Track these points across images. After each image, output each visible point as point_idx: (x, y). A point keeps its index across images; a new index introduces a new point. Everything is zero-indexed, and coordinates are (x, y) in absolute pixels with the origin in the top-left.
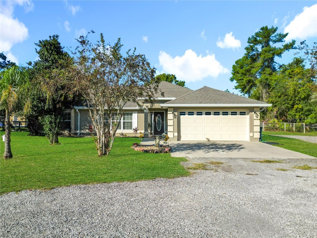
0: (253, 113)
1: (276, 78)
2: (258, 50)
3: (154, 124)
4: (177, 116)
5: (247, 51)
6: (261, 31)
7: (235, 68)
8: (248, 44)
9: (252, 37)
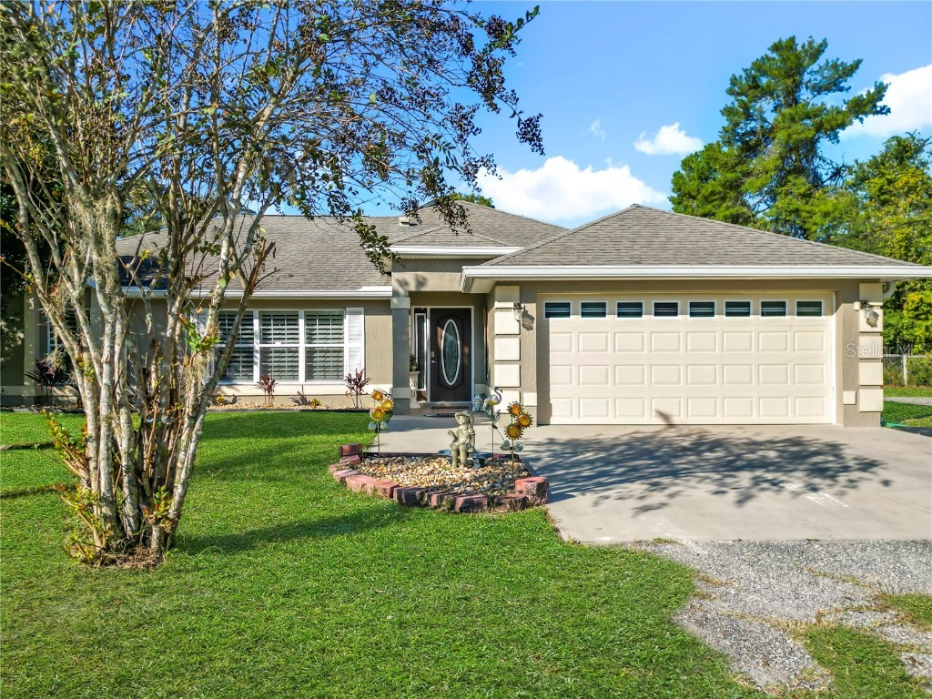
0: (857, 305)
1: (829, 207)
2: (765, 116)
3: (432, 359)
4: (535, 321)
5: (731, 121)
6: (774, 55)
7: (681, 181)
8: (732, 98)
9: (744, 75)
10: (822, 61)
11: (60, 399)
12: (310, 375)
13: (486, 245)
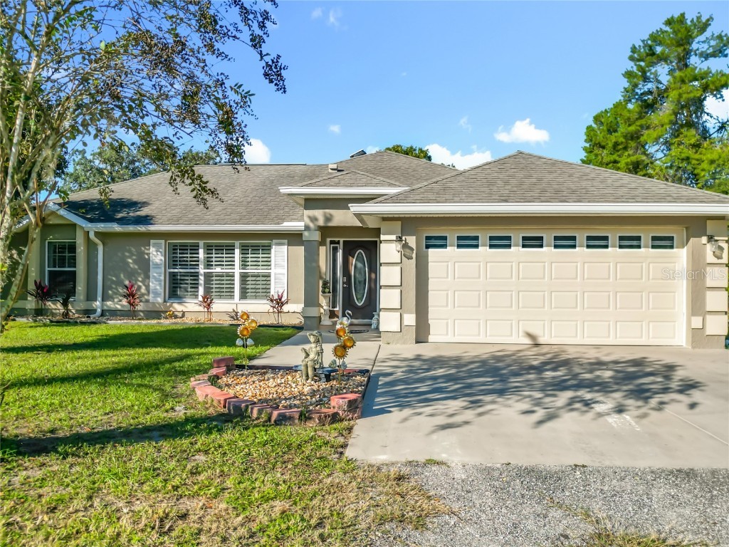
0: (704, 239)
1: (715, 156)
2: (660, 78)
3: (344, 283)
4: (415, 252)
5: (630, 82)
6: (667, 29)
7: (592, 133)
8: (632, 64)
9: (642, 44)
10: (708, 33)
11: (54, 311)
12: (244, 295)
13: (383, 186)
